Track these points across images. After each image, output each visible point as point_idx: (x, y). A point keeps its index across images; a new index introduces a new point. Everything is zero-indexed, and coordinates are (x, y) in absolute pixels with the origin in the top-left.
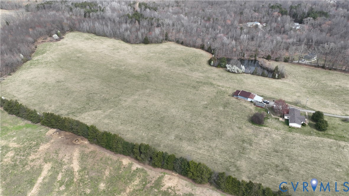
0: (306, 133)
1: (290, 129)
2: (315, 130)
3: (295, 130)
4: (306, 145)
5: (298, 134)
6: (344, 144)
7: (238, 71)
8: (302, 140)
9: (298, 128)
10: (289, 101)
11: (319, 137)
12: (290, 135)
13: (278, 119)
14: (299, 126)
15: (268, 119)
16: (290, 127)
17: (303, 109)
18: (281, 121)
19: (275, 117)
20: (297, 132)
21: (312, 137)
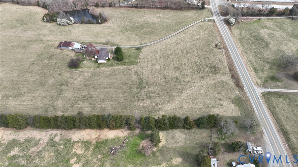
0: (110, 66)
1: (98, 65)
2: (116, 62)
3: (102, 65)
4: (108, 75)
5: (103, 68)
6: (133, 67)
7: (68, 23)
8: (106, 72)
9: (104, 63)
10: (103, 42)
11: (118, 66)
12: (98, 70)
13: (91, 59)
14: (105, 62)
15: (84, 61)
16: (99, 64)
17: (111, 47)
18: (93, 61)
19: (89, 58)
20: (103, 67)
21: (113, 68)
